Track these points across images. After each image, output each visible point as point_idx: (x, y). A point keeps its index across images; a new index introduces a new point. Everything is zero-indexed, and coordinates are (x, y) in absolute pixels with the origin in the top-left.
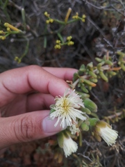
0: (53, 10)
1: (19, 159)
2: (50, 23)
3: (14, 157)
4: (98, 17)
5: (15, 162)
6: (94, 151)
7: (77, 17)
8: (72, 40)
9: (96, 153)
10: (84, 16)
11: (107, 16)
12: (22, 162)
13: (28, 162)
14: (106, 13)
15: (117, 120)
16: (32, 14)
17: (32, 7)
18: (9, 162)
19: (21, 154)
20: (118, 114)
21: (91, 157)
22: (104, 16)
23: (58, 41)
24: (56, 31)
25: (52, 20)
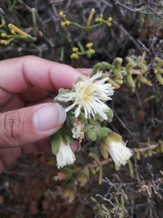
0: (77, 16)
1: (24, 207)
2: (66, 25)
3: (18, 203)
4: (133, 25)
5: (18, 210)
6: (118, 193)
7: (101, 19)
8: (92, 48)
9: (120, 196)
10: (110, 19)
11: (145, 24)
12: (27, 210)
13: (34, 210)
14: (143, 20)
15: (150, 154)
16: (49, 20)
17: (49, 11)
18: (10, 209)
19: (26, 200)
20: (153, 147)
21: (113, 201)
22: (141, 24)
23: (75, 49)
24: (76, 40)
25: (68, 22)
